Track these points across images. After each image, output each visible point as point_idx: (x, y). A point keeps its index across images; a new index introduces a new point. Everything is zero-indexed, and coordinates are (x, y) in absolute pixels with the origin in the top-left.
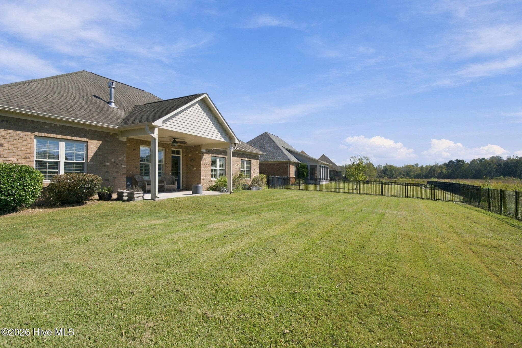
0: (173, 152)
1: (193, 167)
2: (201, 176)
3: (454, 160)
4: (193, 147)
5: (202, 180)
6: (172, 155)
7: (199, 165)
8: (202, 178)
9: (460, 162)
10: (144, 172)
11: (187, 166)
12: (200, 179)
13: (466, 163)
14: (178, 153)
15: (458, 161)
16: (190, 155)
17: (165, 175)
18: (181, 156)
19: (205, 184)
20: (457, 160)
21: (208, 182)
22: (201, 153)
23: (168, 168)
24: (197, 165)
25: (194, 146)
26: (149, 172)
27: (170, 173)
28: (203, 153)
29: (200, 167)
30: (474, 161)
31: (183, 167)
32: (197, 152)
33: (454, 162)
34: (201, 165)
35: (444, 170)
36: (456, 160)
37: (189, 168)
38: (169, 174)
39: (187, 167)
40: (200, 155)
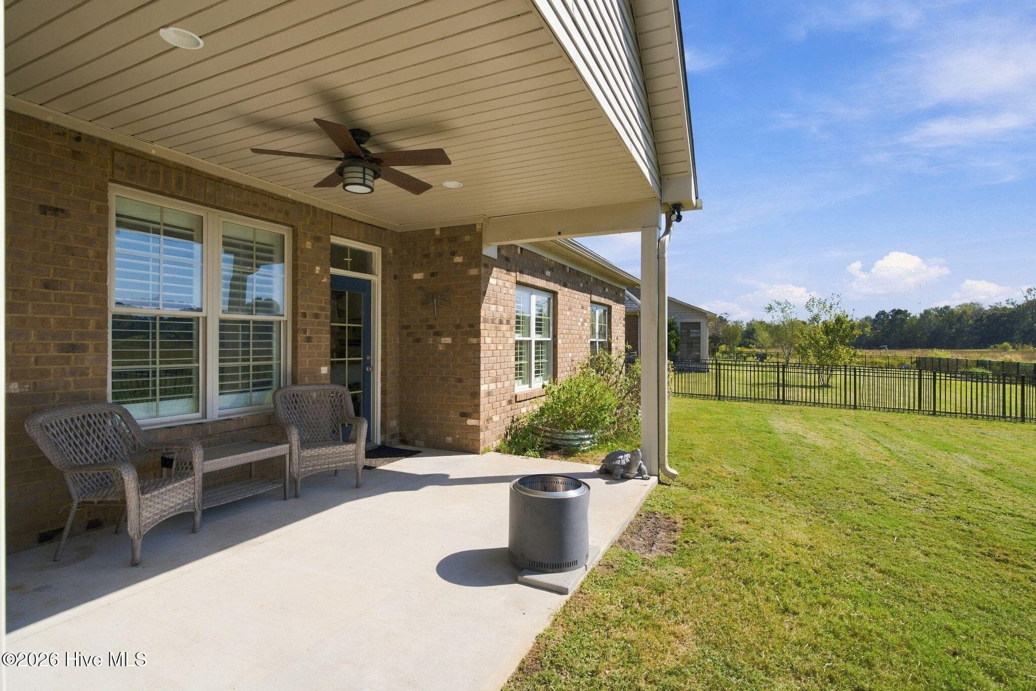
0: (338, 256)
1: (438, 334)
2: (482, 381)
3: (888, 310)
4: (438, 233)
5: (483, 400)
6: (334, 271)
7: (471, 326)
8: (484, 388)
9: (900, 313)
10: (154, 372)
11: (406, 327)
12: (476, 394)
13: (911, 316)
14: (362, 262)
15: (897, 312)
16: (417, 276)
17: (295, 382)
18: (376, 279)
19: (496, 418)
20: (894, 310)
21: (504, 403)
22: (478, 266)
23: (309, 339)
24: (458, 327)
25: (442, 229)
26: (188, 372)
27: (324, 370)
28: (489, 264)
29: (478, 334)
30: (927, 312)
31: (384, 334)
32: (458, 259)
33: (888, 315)
34: (482, 326)
35: (868, 330)
36: (892, 311)
37: (418, 341)
38: (316, 378)
39: (405, 332)
40: (473, 272)
